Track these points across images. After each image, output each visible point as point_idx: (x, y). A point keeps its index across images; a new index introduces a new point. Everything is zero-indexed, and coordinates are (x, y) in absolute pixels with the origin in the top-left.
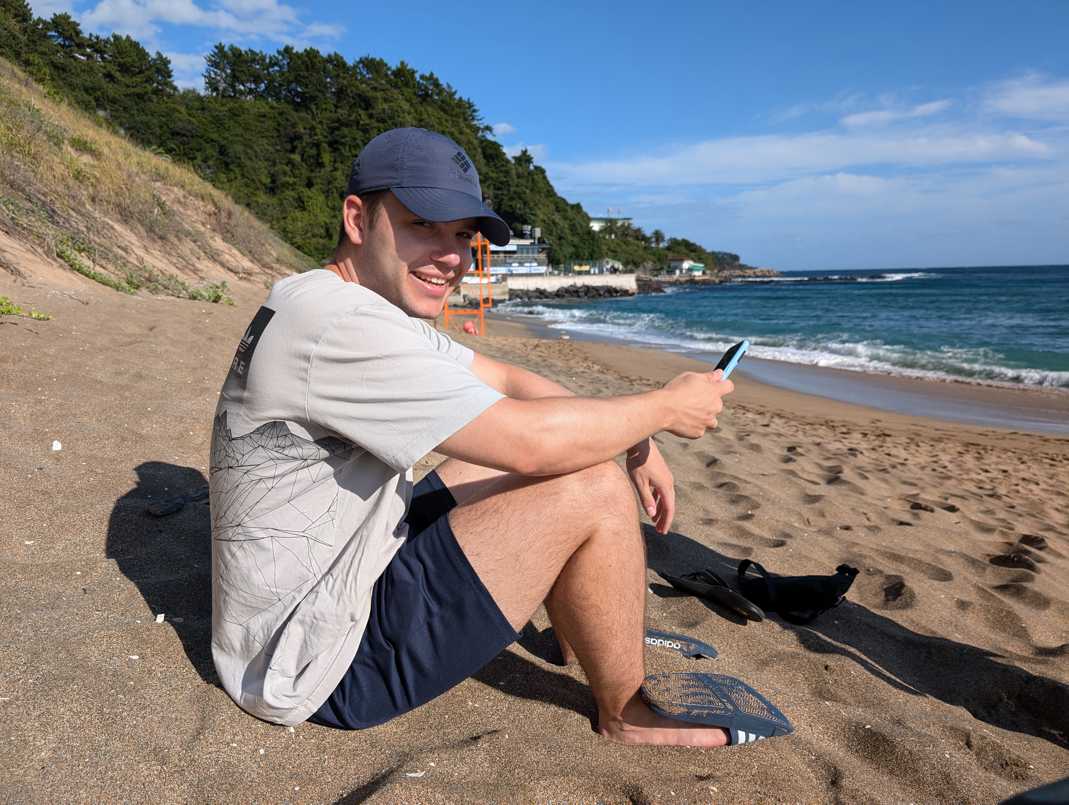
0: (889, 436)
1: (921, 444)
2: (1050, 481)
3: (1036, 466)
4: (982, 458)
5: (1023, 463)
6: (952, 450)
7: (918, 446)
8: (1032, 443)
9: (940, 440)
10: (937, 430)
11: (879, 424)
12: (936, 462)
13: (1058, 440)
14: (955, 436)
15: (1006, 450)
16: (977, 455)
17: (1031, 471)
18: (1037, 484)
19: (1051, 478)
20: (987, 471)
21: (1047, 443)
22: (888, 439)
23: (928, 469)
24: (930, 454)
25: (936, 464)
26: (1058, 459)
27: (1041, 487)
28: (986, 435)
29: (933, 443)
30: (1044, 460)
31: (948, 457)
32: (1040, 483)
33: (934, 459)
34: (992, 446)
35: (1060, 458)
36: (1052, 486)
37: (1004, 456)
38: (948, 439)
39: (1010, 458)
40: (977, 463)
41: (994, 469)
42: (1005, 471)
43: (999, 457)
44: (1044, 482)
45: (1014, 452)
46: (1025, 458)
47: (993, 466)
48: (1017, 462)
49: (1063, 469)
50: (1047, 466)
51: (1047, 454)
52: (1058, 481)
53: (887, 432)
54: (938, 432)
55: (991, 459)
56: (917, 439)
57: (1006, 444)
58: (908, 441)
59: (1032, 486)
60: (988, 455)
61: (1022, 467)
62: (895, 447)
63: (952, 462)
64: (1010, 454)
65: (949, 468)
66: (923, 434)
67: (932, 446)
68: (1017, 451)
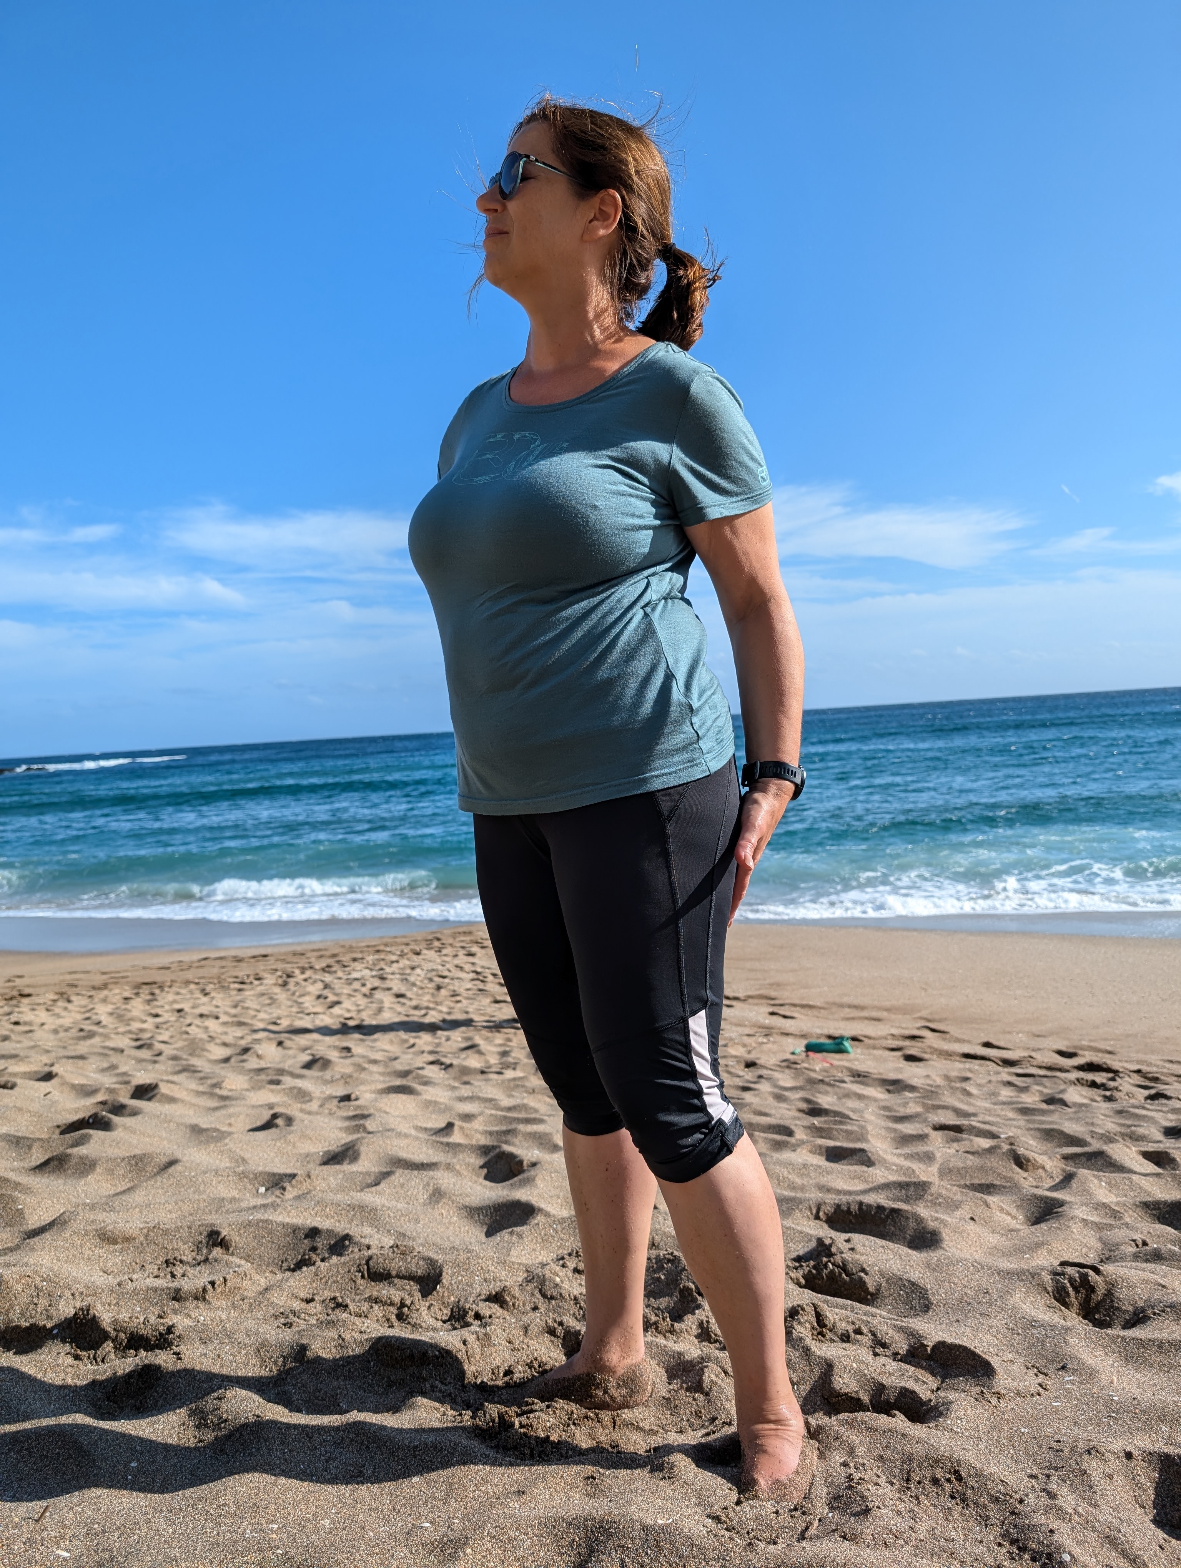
0: (29, 995)
1: (73, 998)
2: (233, 1011)
3: (221, 995)
4: (156, 1000)
5: (206, 994)
6: (118, 997)
7: (69, 1001)
8: (223, 967)
9: (105, 986)
10: (104, 973)
11: (18, 982)
12: (88, 1019)
13: (254, 957)
14: (127, 977)
15: (187, 983)
16: (149, 997)
17: (214, 1002)
18: (217, 1018)
19: (235, 1006)
20: (157, 1016)
21: (241, 964)
22: (26, 1001)
23: (73, 1031)
24: (83, 1010)
25: (88, 1022)
26: (248, 981)
27: (221, 1020)
28: (168, 968)
29: (92, 993)
30: (233, 986)
31: (110, 1008)
32: (221, 1016)
33: (87, 1015)
34: (172, 981)
35: (251, 979)
36: (235, 1016)
37: (183, 991)
38: (116, 983)
39: (191, 992)
40: (148, 1007)
41: (167, 1011)
42: (179, 1011)
43: (178, 993)
44: (226, 1013)
45: (197, 984)
46: (209, 988)
47: (167, 1007)
48: (198, 995)
49: (252, 993)
50: (235, 992)
51: (236, 977)
52: (243, 1008)
53: (27, 991)
54: (105, 977)
55: (166, 1000)
56: (70, 991)
57: (189, 975)
58: (56, 997)
59: (211, 1024)
60: (164, 994)
61: (205, 999)
62: (33, 1010)
63: (111, 1014)
64: (192, 986)
65: (104, 1023)
66: (80, 983)
67: (90, 997)
68: (202, 981)
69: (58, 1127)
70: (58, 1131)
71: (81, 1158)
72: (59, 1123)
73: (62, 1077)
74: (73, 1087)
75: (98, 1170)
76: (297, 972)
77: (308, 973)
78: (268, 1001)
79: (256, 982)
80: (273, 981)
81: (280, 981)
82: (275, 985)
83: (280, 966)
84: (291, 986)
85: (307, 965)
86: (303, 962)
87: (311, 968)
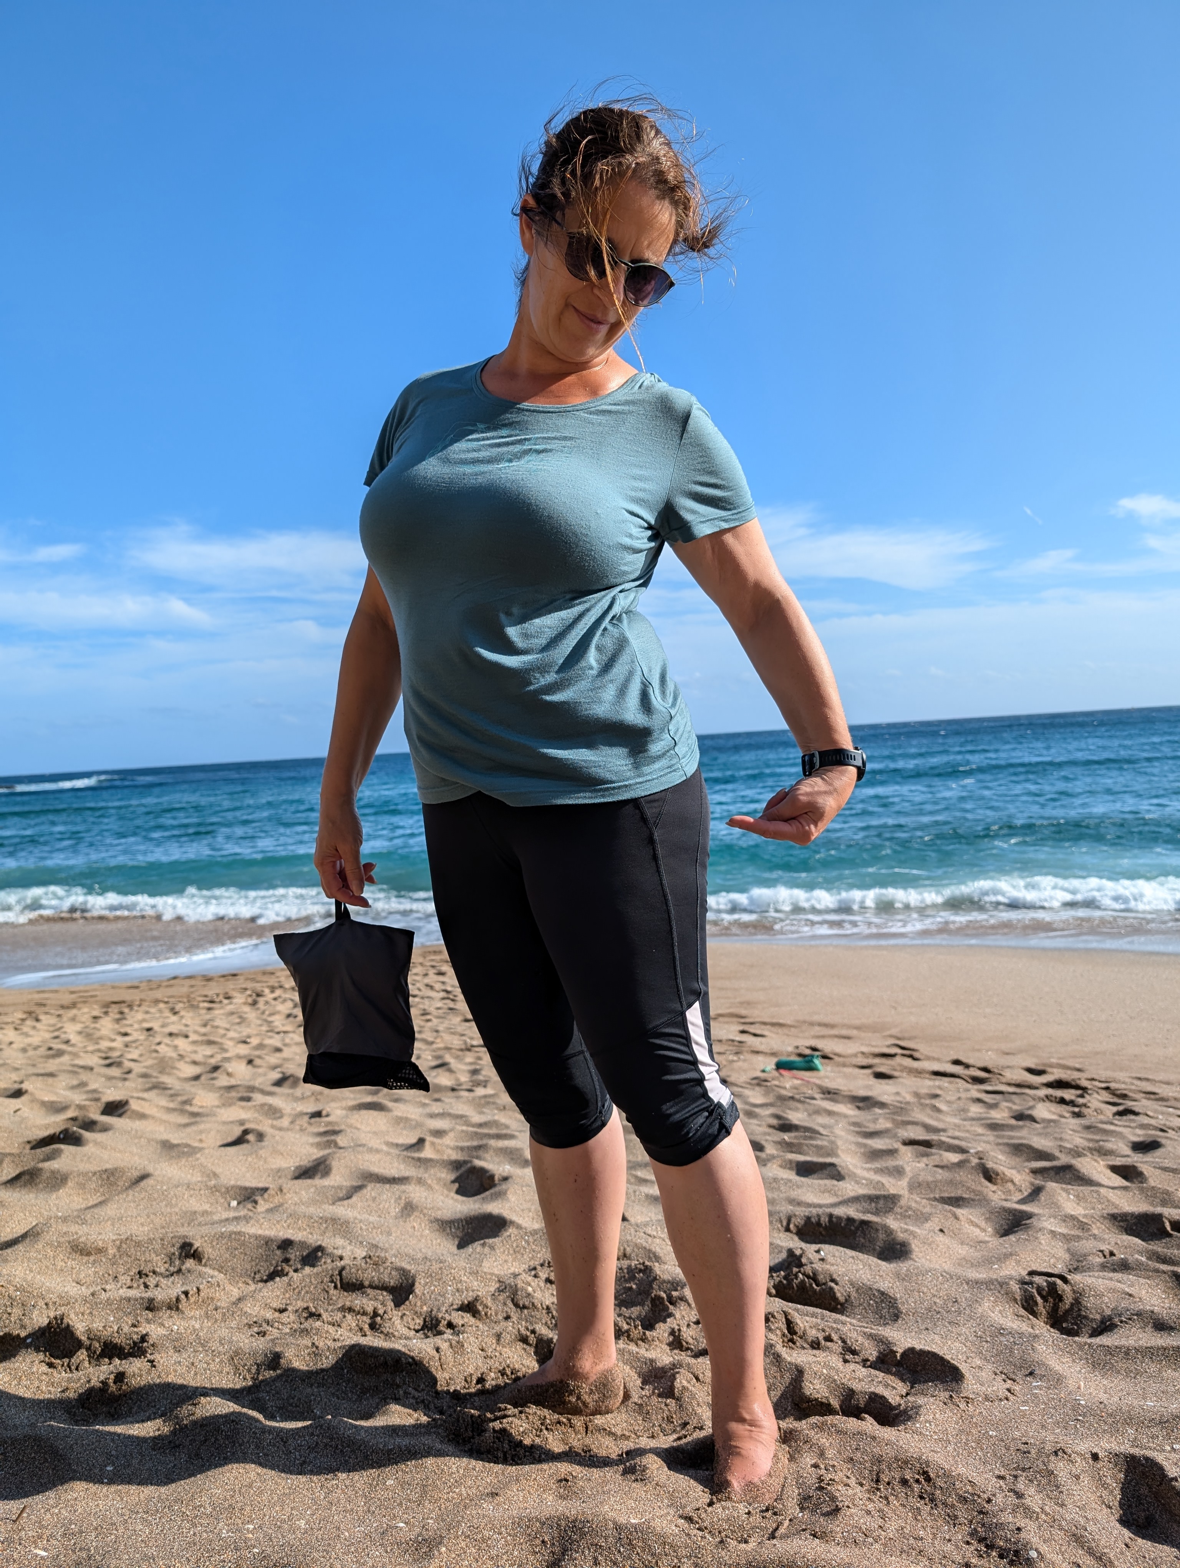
1: (42, 1017)
2: (203, 1030)
3: (191, 1014)
4: (125, 1019)
5: (175, 1013)
6: (87, 1016)
7: (37, 1020)
8: (192, 986)
9: (74, 1005)
10: (72, 992)
12: (56, 1037)
13: (224, 976)
14: (95, 996)
15: (157, 1002)
16: (118, 1016)
17: (184, 1021)
18: (187, 1037)
19: (205, 1025)
20: (126, 1034)
21: (210, 983)
23: (42, 1049)
24: (52, 1029)
25: (57, 1041)
26: (217, 1000)
27: (190, 1039)
28: (137, 987)
29: (61, 1012)
30: (202, 1005)
31: (78, 1027)
32: (191, 1034)
33: (56, 1034)
34: (141, 1000)
35: (221, 998)
36: (204, 1035)
37: (153, 1010)
38: (85, 1002)
39: (160, 1011)
40: (116, 1026)
41: (136, 1030)
42: (149, 1030)
43: (147, 1012)
44: (195, 1032)
45: (167, 1003)
46: (179, 1007)
47: (136, 1026)
48: (167, 1013)
49: (221, 1011)
50: (204, 1011)
51: (206, 996)
52: (213, 1027)
54: (73, 996)
55: (135, 1019)
56: (39, 1010)
57: (158, 994)
58: (24, 1016)
59: (180, 1042)
60: (133, 1013)
61: (174, 1018)
63: (80, 1033)
64: (162, 1005)
65: (73, 1042)
66: (49, 1002)
67: (59, 1016)
68: (171, 1000)
69: (29, 1142)
70: (28, 1146)
71: (53, 1172)
72: (30, 1139)
73: (32, 1094)
74: (43, 1104)
75: (70, 1184)
76: (267, 991)
77: (278, 992)
78: (238, 1020)
79: (226, 1001)
80: (242, 1000)
81: (250, 1000)
82: (245, 1003)
83: (249, 985)
84: (261, 1005)
85: (276, 985)
86: (273, 981)
87: (281, 987)
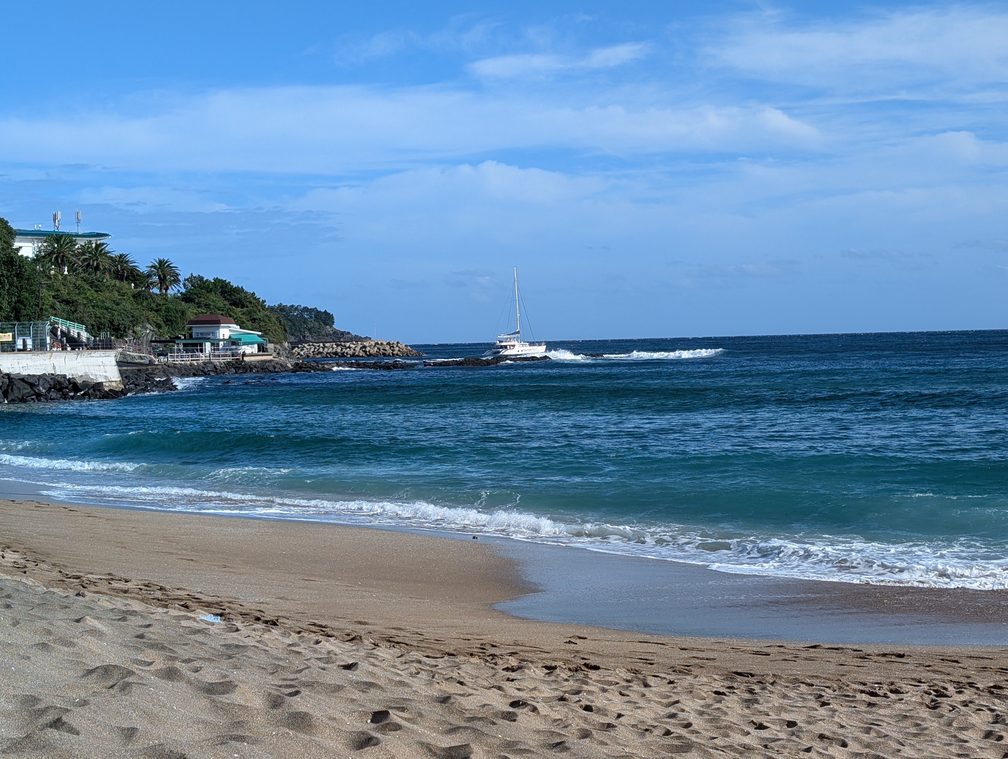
0: (596, 668)
1: (651, 681)
2: (865, 737)
3: (845, 709)
4: (756, 701)
5: (824, 704)
6: (706, 688)
7: (646, 685)
8: (842, 665)
11: (580, 645)
12: (673, 716)
13: (885, 655)
14: (714, 660)
15: (796, 682)
16: (747, 696)
17: (836, 719)
18: (844, 745)
19: (867, 731)
20: (761, 727)
21: (866, 663)
22: (593, 674)
24: (665, 701)
25: (672, 721)
26: (881, 692)
27: (849, 749)
28: (767, 655)
29: (673, 677)
30: (859, 696)
31: (697, 704)
32: (849, 742)
33: (672, 710)
34: (775, 676)
35: (885, 689)
36: (868, 746)
37: (792, 694)
38: (701, 667)
39: (802, 696)
40: (747, 712)
41: (773, 722)
42: (791, 724)
43: (785, 696)
44: (856, 739)
45: (810, 685)
46: (828, 694)
47: (773, 716)
48: (813, 703)
49: (887, 712)
50: (863, 708)
51: (864, 684)
52: (880, 735)
53: (593, 661)
54: (685, 654)
55: (771, 703)
56: (646, 670)
57: (797, 670)
58: (629, 676)
60: (766, 694)
61: (822, 711)
62: (604, 690)
63: (701, 713)
64: (803, 688)
65: (695, 727)
66: (656, 659)
67: (671, 682)
68: (814, 681)
76: (951, 689)
77: (968, 694)
78: (913, 730)
79: (893, 696)
80: (918, 699)
81: (927, 699)
82: (921, 704)
83: (924, 675)
84: (944, 709)
85: (964, 680)
86: (958, 674)
87: (971, 685)
